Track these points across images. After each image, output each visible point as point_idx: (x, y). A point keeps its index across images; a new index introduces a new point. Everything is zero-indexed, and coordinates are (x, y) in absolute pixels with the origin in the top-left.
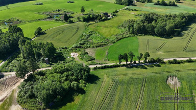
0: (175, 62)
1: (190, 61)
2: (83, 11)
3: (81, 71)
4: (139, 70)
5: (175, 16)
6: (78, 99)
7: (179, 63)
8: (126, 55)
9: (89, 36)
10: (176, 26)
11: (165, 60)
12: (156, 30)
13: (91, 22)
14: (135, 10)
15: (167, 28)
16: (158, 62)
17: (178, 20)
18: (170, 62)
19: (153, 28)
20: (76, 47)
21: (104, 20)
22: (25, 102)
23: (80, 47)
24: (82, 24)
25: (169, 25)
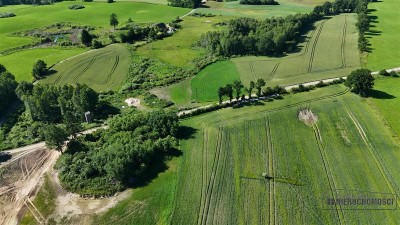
0: (302, 89)
1: (321, 85)
2: (114, 22)
3: (165, 122)
4: (254, 109)
5: (282, 21)
6: (174, 164)
7: (307, 90)
8: (229, 86)
9: (145, 67)
10: (288, 37)
11: (288, 89)
12: (259, 45)
13: (137, 43)
14: (210, 16)
15: (276, 40)
16: (277, 93)
17: (288, 26)
18: (295, 91)
19: (254, 41)
20: (131, 89)
21: (161, 37)
22: (82, 187)
23: (137, 87)
24: (122, 47)
25: (278, 35)
